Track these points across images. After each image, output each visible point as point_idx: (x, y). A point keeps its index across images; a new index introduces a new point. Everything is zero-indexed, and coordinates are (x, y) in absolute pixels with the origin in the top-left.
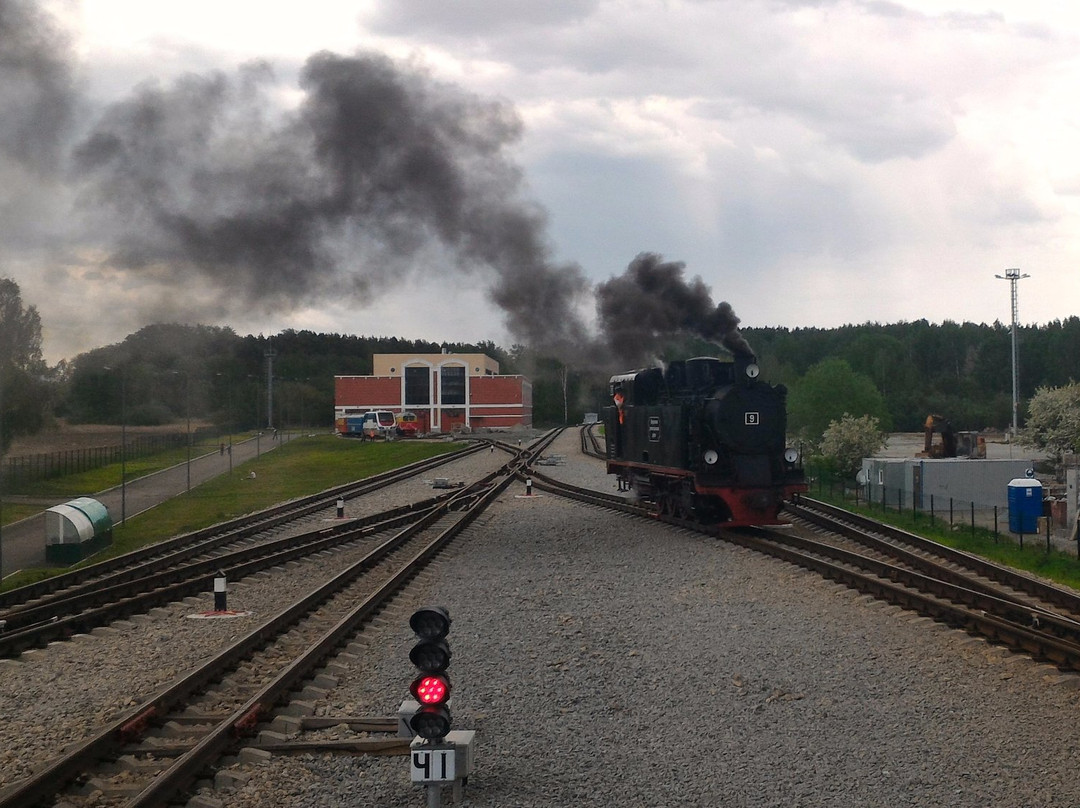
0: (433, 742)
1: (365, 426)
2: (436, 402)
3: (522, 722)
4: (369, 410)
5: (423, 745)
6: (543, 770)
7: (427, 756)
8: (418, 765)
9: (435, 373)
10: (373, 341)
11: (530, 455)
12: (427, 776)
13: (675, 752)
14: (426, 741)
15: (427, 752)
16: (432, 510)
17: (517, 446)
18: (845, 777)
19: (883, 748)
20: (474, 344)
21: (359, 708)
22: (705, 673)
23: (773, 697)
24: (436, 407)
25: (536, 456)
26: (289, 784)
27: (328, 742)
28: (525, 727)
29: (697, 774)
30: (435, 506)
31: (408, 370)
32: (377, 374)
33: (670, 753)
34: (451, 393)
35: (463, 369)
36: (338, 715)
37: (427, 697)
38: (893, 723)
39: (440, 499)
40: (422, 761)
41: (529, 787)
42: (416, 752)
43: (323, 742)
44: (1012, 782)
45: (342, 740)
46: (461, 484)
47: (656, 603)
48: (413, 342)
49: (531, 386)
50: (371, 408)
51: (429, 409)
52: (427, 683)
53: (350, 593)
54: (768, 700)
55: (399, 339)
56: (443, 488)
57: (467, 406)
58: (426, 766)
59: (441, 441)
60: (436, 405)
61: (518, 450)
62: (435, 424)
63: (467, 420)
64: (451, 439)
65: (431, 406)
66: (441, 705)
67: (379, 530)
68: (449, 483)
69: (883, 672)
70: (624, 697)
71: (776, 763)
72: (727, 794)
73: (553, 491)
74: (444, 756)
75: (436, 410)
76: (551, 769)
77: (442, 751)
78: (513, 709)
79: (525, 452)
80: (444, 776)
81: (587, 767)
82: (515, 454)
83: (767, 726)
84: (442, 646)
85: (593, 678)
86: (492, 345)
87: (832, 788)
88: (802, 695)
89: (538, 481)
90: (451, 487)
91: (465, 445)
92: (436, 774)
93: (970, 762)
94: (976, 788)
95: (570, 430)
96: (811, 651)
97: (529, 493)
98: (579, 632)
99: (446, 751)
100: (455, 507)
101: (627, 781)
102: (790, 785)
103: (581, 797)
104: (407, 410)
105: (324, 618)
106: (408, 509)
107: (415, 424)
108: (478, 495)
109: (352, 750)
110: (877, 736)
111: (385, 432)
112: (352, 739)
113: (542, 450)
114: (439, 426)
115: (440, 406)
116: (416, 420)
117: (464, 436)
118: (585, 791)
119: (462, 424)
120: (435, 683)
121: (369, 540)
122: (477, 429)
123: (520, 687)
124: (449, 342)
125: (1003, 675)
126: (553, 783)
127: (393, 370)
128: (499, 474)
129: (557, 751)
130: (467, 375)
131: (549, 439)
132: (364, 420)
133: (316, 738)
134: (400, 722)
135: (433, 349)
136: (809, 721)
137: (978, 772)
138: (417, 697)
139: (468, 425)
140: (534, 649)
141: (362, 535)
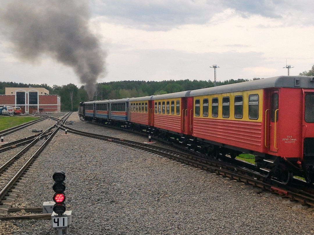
0: (60, 215)
1: (3, 111)
2: (27, 103)
3: (82, 207)
4: (4, 106)
5: (57, 216)
6: (93, 222)
7: (58, 219)
8: (55, 222)
9: (27, 94)
10: (4, 83)
11: (62, 121)
12: (58, 225)
13: (135, 214)
14: (57, 215)
15: (58, 218)
16: (34, 140)
17: (57, 118)
18: (189, 219)
19: (199, 210)
20: (40, 84)
21: (27, 205)
22: (139, 189)
23: (162, 196)
24: (27, 105)
25: (65, 121)
26: (10, 230)
27: (19, 216)
28: (84, 209)
29: (143, 221)
30: (35, 138)
31: (17, 93)
32: (7, 94)
33: (133, 215)
34: (32, 100)
35: (36, 93)
36: (20, 207)
37: (58, 200)
38: (200, 202)
39: (36, 136)
40: (56, 221)
41: (90, 228)
42: (54, 218)
43: (17, 216)
44: (239, 218)
45: (24, 215)
46: (42, 131)
47: (117, 168)
48: (19, 83)
49: (60, 98)
50: (5, 105)
51: (25, 106)
52: (58, 196)
53: (13, 167)
54: (160, 197)
55: (13, 82)
56: (35, 132)
57: (38, 105)
58: (58, 222)
59: (30, 116)
60: (27, 104)
61: (58, 119)
62: (27, 111)
63: (38, 110)
64: (34, 116)
65: (26, 105)
66: (62, 203)
67: (17, 146)
68: (38, 130)
69: (194, 187)
70: (114, 198)
71: (167, 216)
72: (154, 226)
73: (74, 133)
74: (64, 219)
75: (27, 106)
76: (96, 221)
77: (63, 217)
78: (78, 203)
79: (61, 120)
80: (64, 225)
81: (108, 220)
82: (58, 121)
83: (162, 205)
84: (63, 184)
85: (103, 192)
86: (46, 85)
87: (186, 222)
88: (171, 195)
89: (68, 130)
90: (38, 132)
91: (39, 118)
92: (61, 225)
93: (226, 213)
94: (229, 220)
95: (74, 113)
96: (171, 181)
97: (66, 133)
98: (94, 178)
99: (64, 217)
100: (42, 138)
101: (121, 224)
102: (173, 222)
103: (108, 230)
104: (17, 106)
105: (6, 176)
106: (25, 139)
107: (20, 111)
108: (49, 134)
109: (28, 218)
110: (196, 206)
111: (10, 113)
112: (27, 215)
113: (66, 119)
114: (28, 111)
115: (28, 105)
116: (20, 109)
117: (37, 115)
118: (109, 228)
119: (36, 111)
120: (61, 196)
121: (15, 150)
122: (42, 113)
123: (79, 196)
124: (31, 84)
125: (230, 186)
126: (98, 226)
127: (12, 93)
128: (54, 127)
129: (96, 216)
130: (38, 94)
131: (68, 116)
132: (2, 109)
133: (14, 215)
134: (43, 209)
135: (26, 86)
136: (175, 203)
137: (228, 215)
138: (55, 200)
139: (38, 111)
140: (81, 184)
141: (12, 148)
